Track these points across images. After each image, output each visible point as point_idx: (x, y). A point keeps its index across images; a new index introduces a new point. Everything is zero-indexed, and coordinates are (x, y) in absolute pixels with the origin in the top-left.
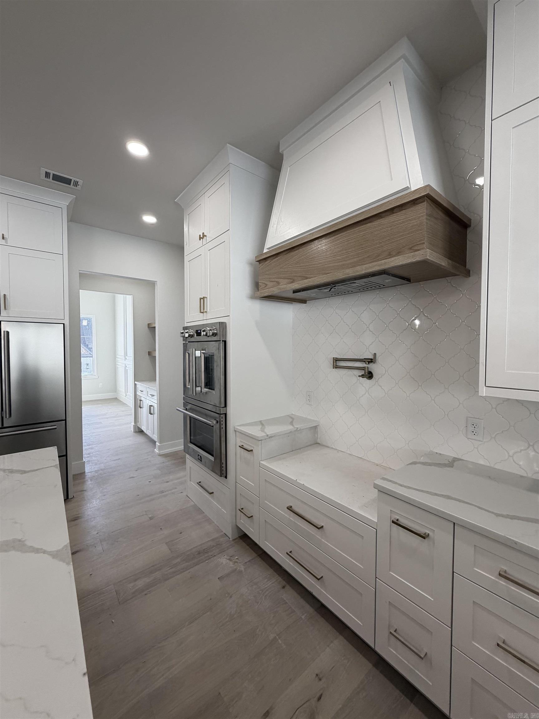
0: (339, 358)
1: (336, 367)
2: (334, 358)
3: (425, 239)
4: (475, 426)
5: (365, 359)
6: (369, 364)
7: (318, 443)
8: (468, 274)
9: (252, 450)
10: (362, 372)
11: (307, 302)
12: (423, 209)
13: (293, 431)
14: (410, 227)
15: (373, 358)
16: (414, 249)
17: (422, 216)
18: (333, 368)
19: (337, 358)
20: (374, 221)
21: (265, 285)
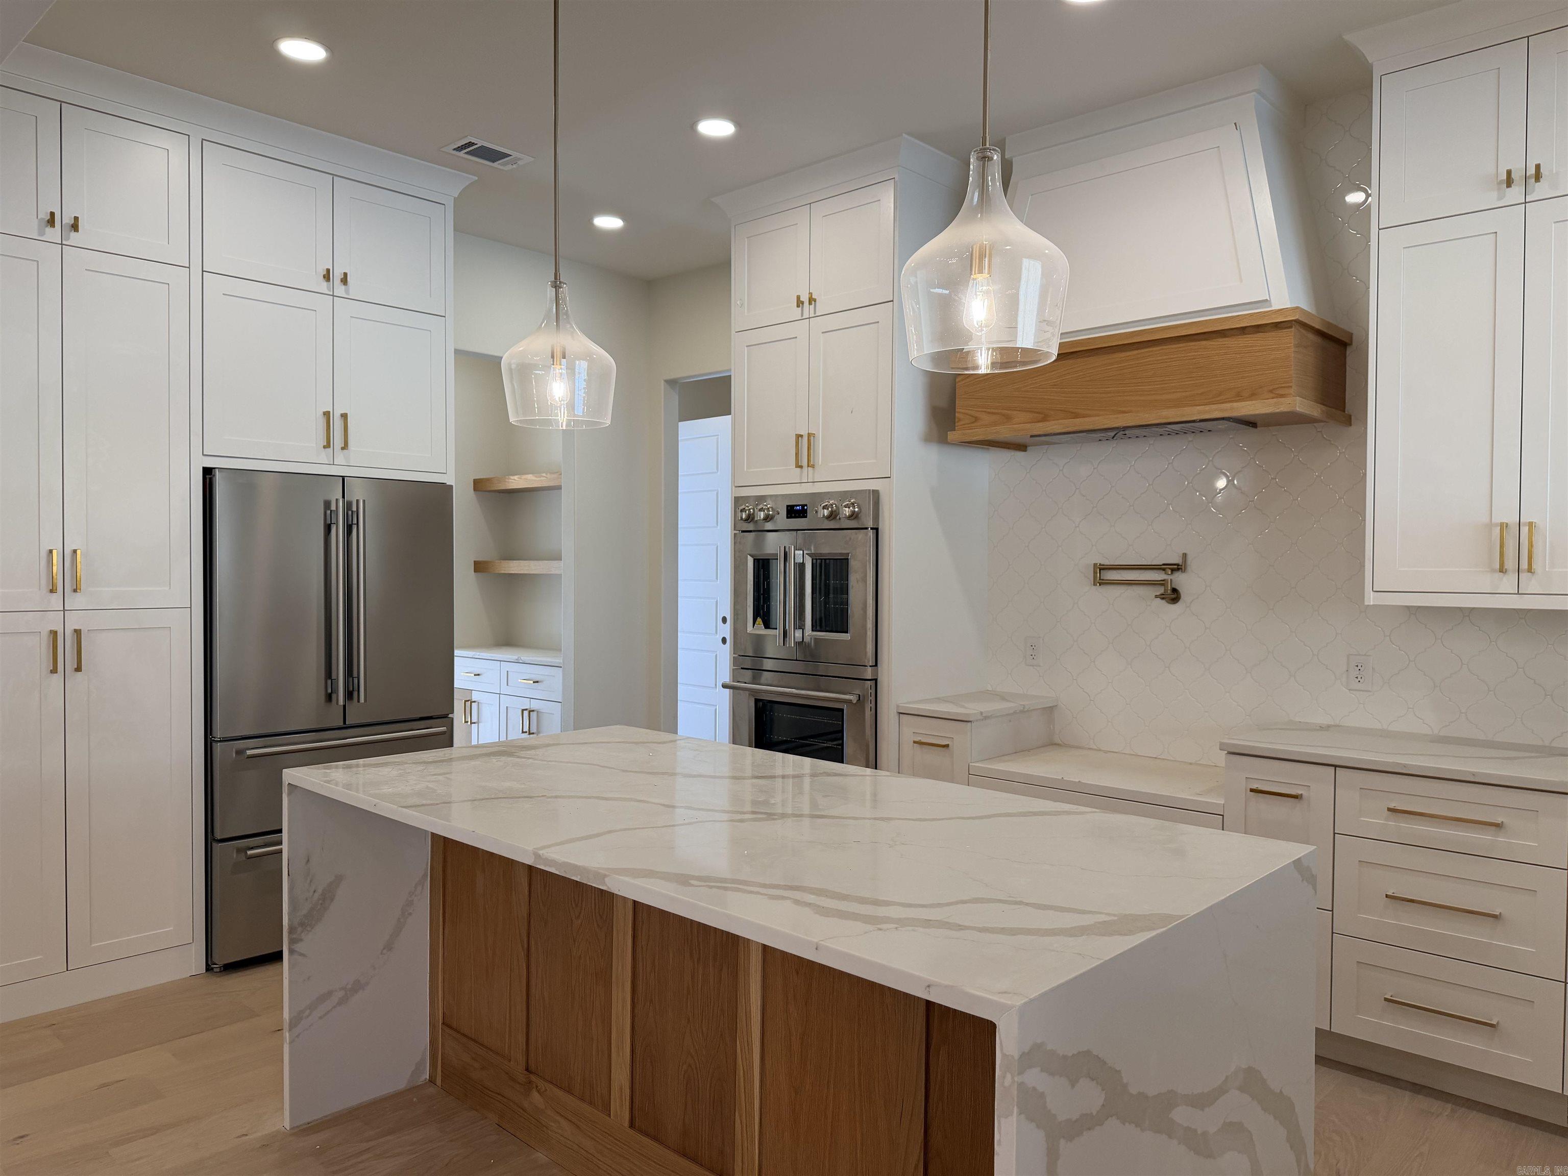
0: (1106, 564)
1: (1102, 583)
2: (1095, 565)
3: (1293, 381)
4: (1359, 667)
5: (1164, 565)
6: (1172, 573)
7: (1055, 744)
8: (1348, 421)
9: (947, 746)
10: (1161, 590)
11: (1028, 448)
12: (1289, 338)
13: (1018, 711)
14: (1271, 360)
15: (1181, 564)
16: (1277, 393)
17: (1288, 348)
18: (1095, 584)
19: (1103, 565)
20: (1213, 339)
21: (973, 419)
